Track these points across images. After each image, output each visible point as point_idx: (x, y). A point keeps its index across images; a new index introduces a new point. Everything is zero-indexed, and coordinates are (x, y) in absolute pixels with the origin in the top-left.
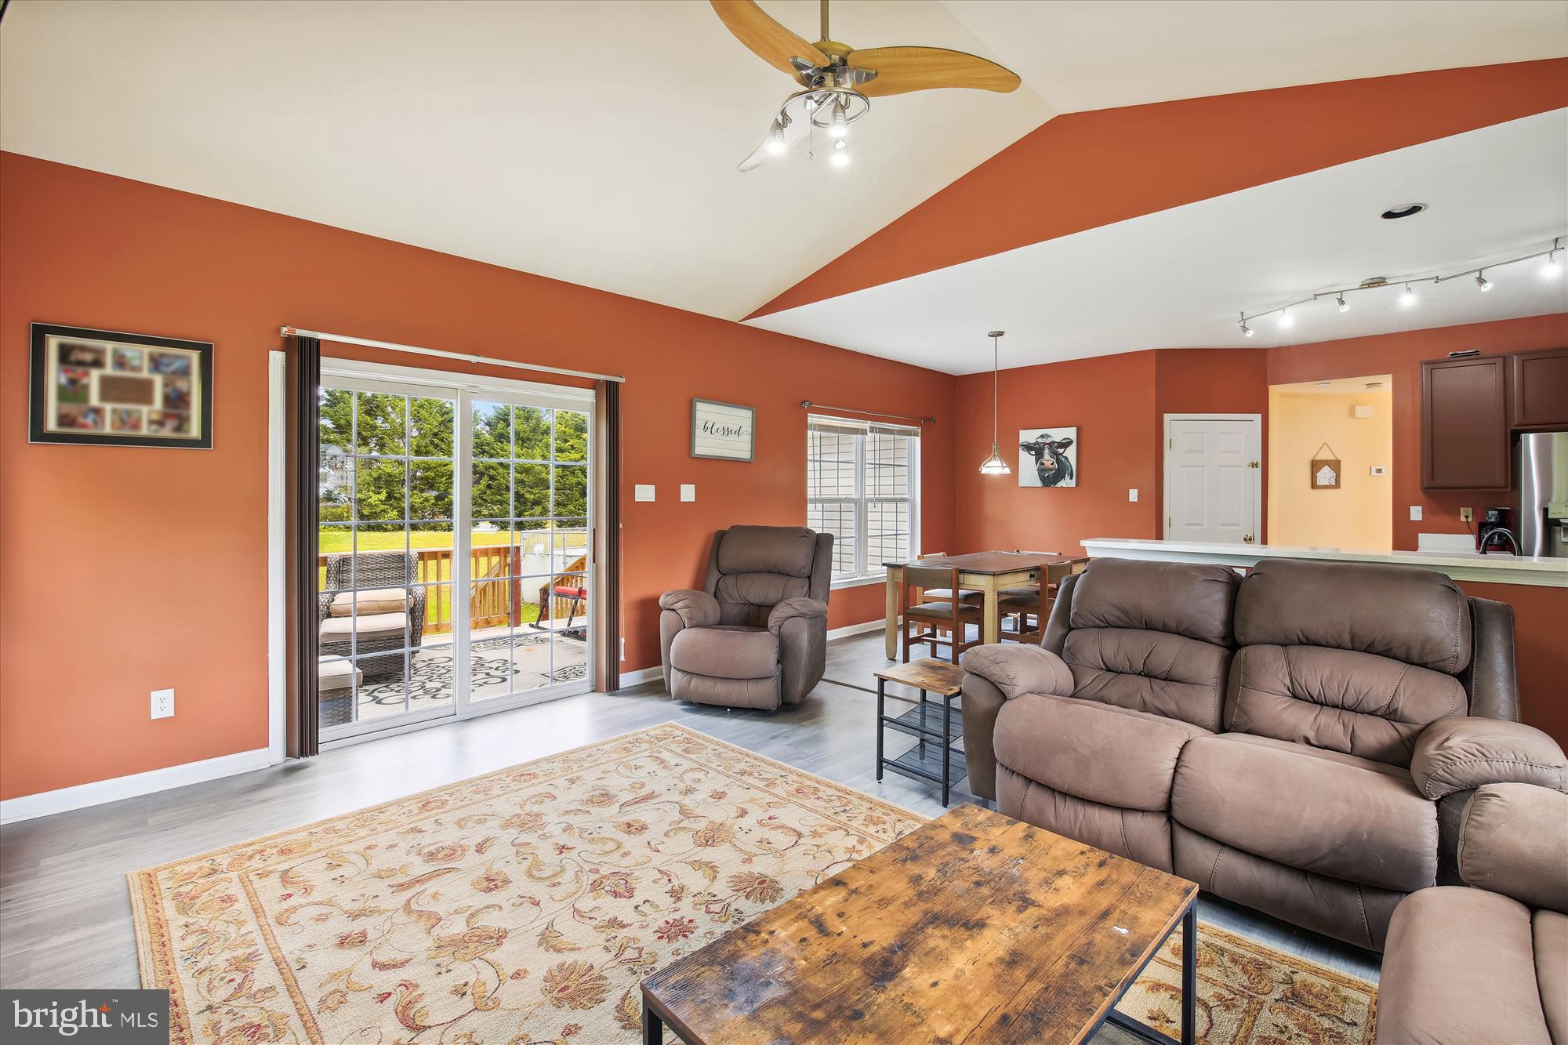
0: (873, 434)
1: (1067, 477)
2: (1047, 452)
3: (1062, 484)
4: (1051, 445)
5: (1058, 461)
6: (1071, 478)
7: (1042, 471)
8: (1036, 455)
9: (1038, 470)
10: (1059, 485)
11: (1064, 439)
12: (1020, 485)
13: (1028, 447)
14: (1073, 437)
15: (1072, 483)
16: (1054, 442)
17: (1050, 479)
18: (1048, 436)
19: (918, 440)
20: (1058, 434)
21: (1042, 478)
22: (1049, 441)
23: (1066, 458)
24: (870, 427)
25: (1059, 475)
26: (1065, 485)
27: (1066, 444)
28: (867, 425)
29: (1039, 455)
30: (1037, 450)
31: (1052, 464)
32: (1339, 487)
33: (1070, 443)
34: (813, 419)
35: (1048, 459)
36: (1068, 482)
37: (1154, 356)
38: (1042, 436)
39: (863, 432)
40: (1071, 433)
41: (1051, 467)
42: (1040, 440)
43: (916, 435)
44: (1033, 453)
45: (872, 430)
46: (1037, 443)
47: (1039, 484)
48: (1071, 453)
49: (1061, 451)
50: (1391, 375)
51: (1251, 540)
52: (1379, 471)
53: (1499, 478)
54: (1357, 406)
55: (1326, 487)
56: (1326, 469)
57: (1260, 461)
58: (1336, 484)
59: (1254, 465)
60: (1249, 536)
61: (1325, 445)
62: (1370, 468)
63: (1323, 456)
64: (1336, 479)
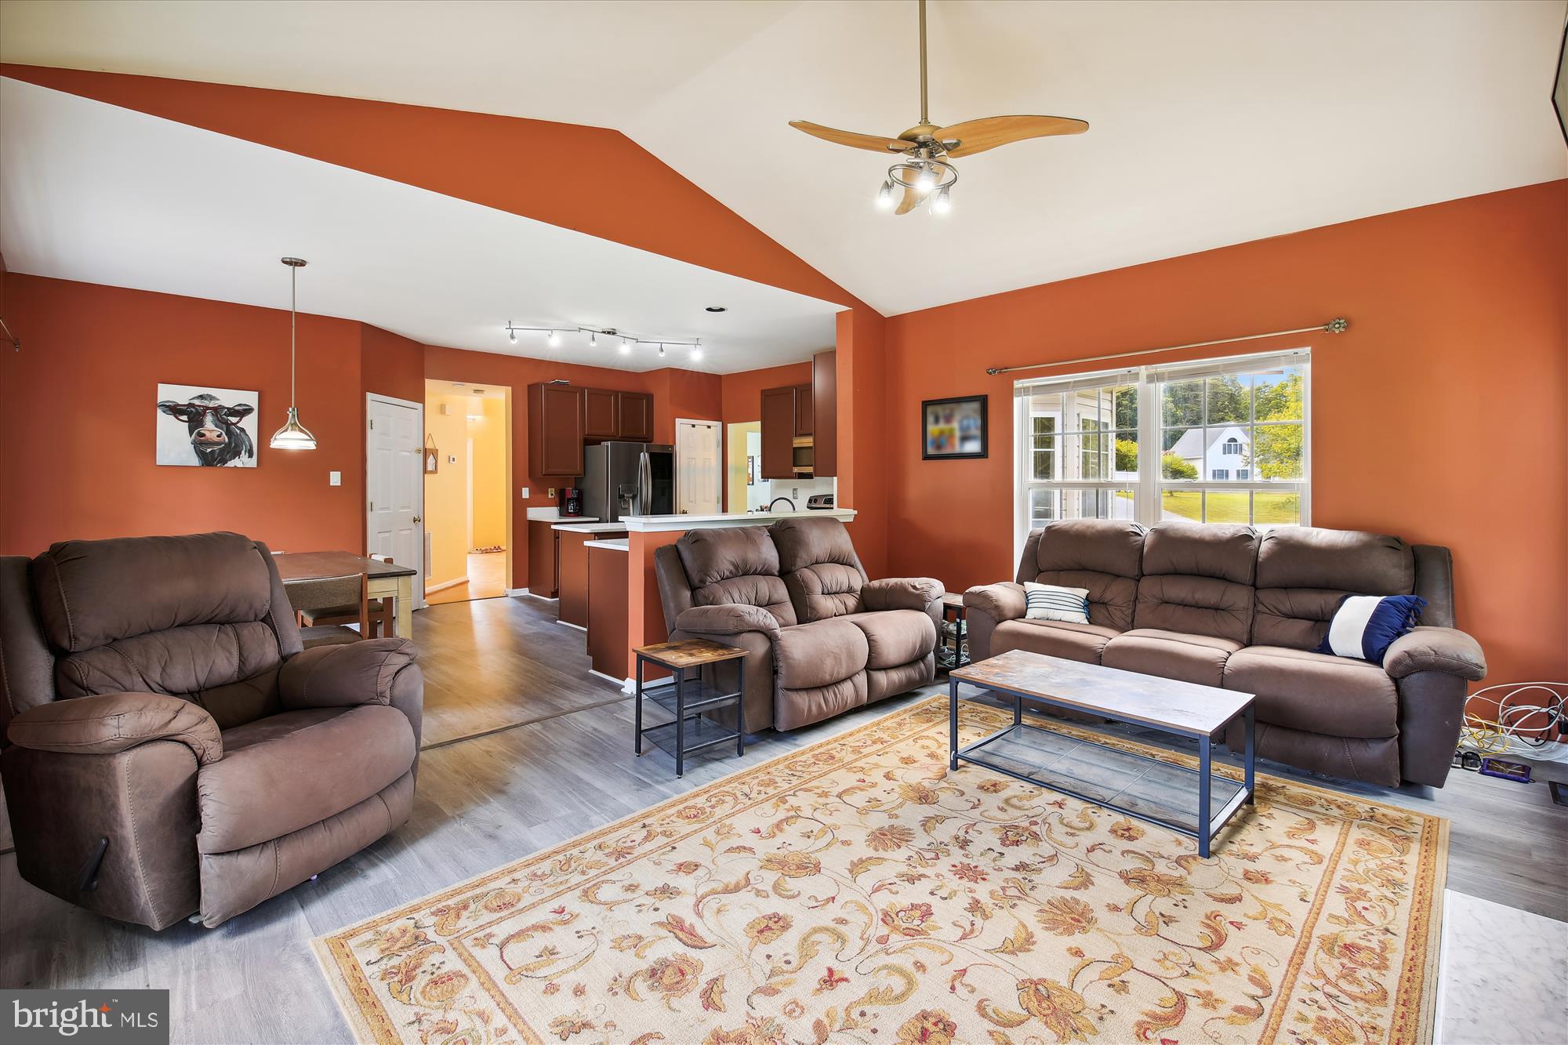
1: (244, 456)
2: (208, 419)
3: (235, 463)
4: (216, 410)
5: (229, 433)
6: (251, 456)
7: (200, 443)
8: (190, 421)
9: (194, 443)
10: (231, 463)
11: (240, 405)
12: (160, 462)
13: (175, 410)
14: (254, 404)
15: (252, 463)
16: (222, 407)
17: (212, 457)
18: (211, 398)
20: (228, 398)
21: (201, 454)
22: (212, 404)
23: (242, 430)
25: (232, 450)
26: (239, 465)
27: (243, 412)
29: (195, 422)
30: (190, 414)
31: (219, 436)
33: (248, 411)
35: (211, 429)
36: (243, 461)
37: (358, 329)
38: (201, 397)
40: (251, 398)
41: (217, 439)
42: (197, 402)
44: (185, 418)
46: (191, 405)
47: (195, 461)
48: (249, 423)
49: (234, 420)
50: (510, 388)
51: (419, 521)
52: (454, 459)
53: (579, 469)
54: (447, 407)
55: (431, 472)
56: (431, 457)
57: (422, 448)
58: (436, 470)
59: (419, 451)
60: (416, 518)
61: (430, 435)
62: (449, 457)
63: (430, 445)
64: (436, 466)
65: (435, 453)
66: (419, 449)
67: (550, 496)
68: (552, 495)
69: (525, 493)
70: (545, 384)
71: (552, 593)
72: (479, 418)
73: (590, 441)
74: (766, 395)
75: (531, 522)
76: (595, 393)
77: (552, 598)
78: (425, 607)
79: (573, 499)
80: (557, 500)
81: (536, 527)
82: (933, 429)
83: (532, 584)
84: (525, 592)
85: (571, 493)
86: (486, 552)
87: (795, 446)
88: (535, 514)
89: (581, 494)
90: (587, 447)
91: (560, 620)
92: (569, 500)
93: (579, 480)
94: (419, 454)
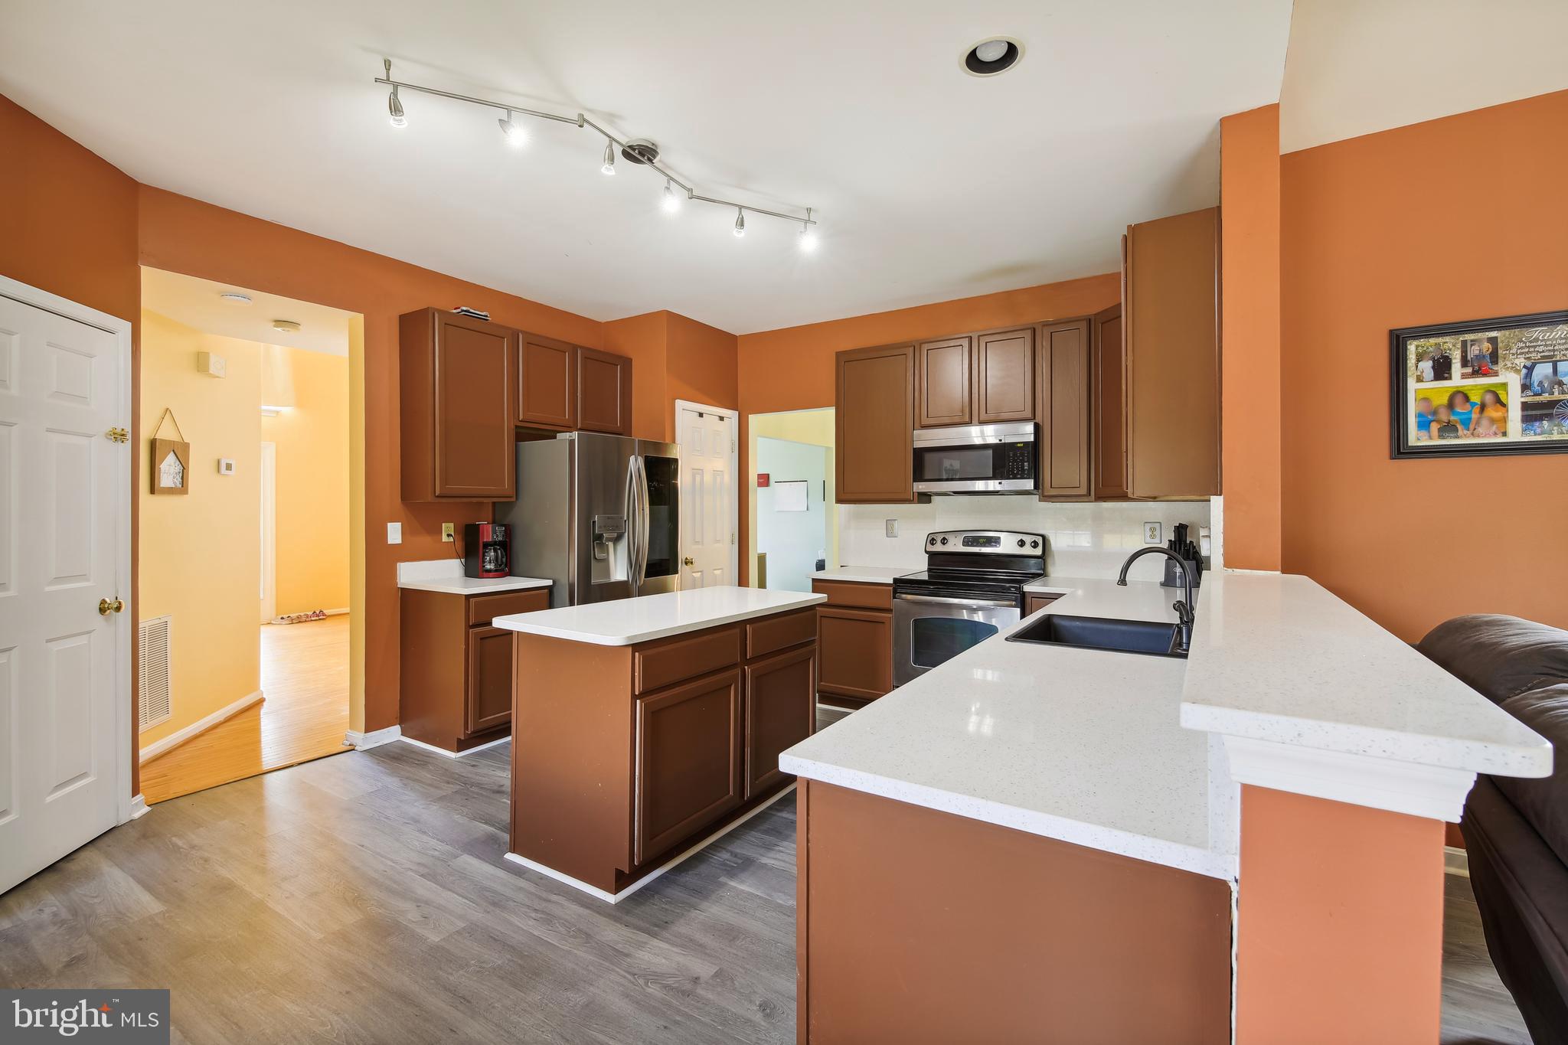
32: (186, 493)
50: (361, 316)
51: (118, 609)
52: (229, 467)
53: (507, 485)
54: (211, 354)
55: (170, 491)
56: (171, 458)
57: (128, 429)
58: (182, 486)
59: (118, 436)
60: (108, 601)
61: (168, 412)
62: (219, 462)
63: (166, 433)
64: (182, 478)
65: (181, 451)
66: (119, 431)
67: (445, 538)
68: (449, 535)
69: (394, 533)
70: (442, 312)
71: (459, 740)
72: (287, 411)
73: (527, 433)
74: (844, 360)
75: (405, 592)
76: (536, 343)
77: (459, 750)
78: (137, 815)
79: (494, 544)
80: (460, 546)
81: (413, 602)
82: (1420, 386)
83: (405, 717)
84: (392, 735)
85: (490, 533)
86: (299, 620)
87: (918, 445)
88: (413, 575)
89: (509, 531)
90: (522, 444)
91: (514, 851)
92: (486, 545)
93: (502, 509)
94: (120, 442)
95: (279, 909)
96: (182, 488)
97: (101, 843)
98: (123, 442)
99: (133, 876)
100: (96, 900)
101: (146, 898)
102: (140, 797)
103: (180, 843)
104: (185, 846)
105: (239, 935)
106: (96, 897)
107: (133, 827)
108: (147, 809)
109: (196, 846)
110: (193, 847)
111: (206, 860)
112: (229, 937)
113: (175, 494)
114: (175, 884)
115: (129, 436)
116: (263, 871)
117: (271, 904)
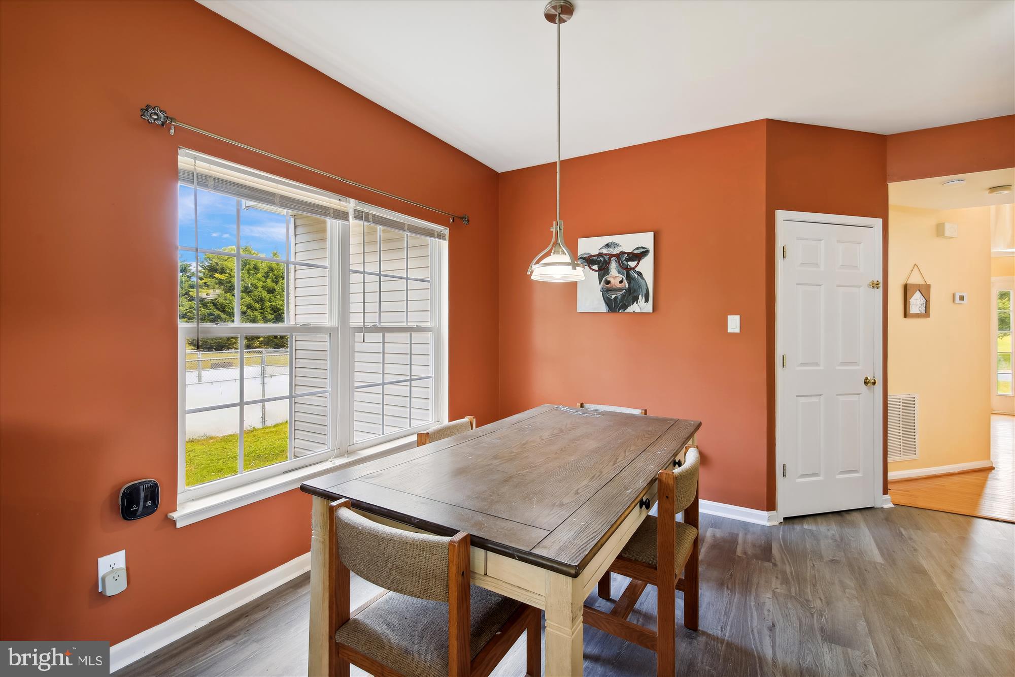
0: (361, 223)
1: (641, 299)
2: (613, 266)
3: (634, 308)
4: (618, 256)
5: (629, 278)
6: (647, 300)
7: (607, 291)
8: (600, 269)
9: (603, 290)
10: (630, 309)
11: (637, 248)
12: (580, 309)
13: (589, 261)
14: (650, 246)
15: (647, 308)
16: (623, 253)
17: (618, 302)
18: (615, 245)
19: (445, 245)
20: (628, 243)
21: (608, 302)
22: (616, 251)
23: (640, 274)
24: (356, 210)
25: (631, 295)
26: (638, 310)
27: (638, 256)
28: (351, 205)
29: (603, 270)
30: (600, 263)
31: (621, 282)
32: (929, 317)
33: (645, 253)
34: (187, 159)
35: (615, 275)
36: (641, 307)
37: (764, 129)
38: (607, 246)
39: (342, 215)
40: (646, 240)
41: (619, 286)
42: (605, 251)
43: (440, 236)
44: (596, 267)
45: (359, 215)
46: (600, 255)
47: (603, 308)
48: (646, 267)
49: (632, 264)
51: (874, 383)
55: (918, 316)
56: (918, 295)
57: (881, 280)
58: (926, 312)
59: (875, 285)
60: (869, 379)
61: (916, 267)
62: (954, 295)
63: (916, 279)
64: (926, 307)
65: (925, 290)
66: (875, 282)
78: (885, 506)
94: (876, 289)
95: (950, 605)
96: (927, 314)
97: (863, 512)
98: (877, 288)
99: (873, 537)
100: (852, 539)
101: (876, 552)
102: (888, 497)
103: (904, 533)
104: (905, 535)
105: (918, 603)
106: (853, 537)
107: (882, 512)
108: (891, 505)
109: (912, 539)
110: (911, 539)
111: (915, 550)
112: (912, 600)
113: (921, 317)
114: (893, 553)
115: (881, 285)
116: (949, 576)
117: (946, 598)
